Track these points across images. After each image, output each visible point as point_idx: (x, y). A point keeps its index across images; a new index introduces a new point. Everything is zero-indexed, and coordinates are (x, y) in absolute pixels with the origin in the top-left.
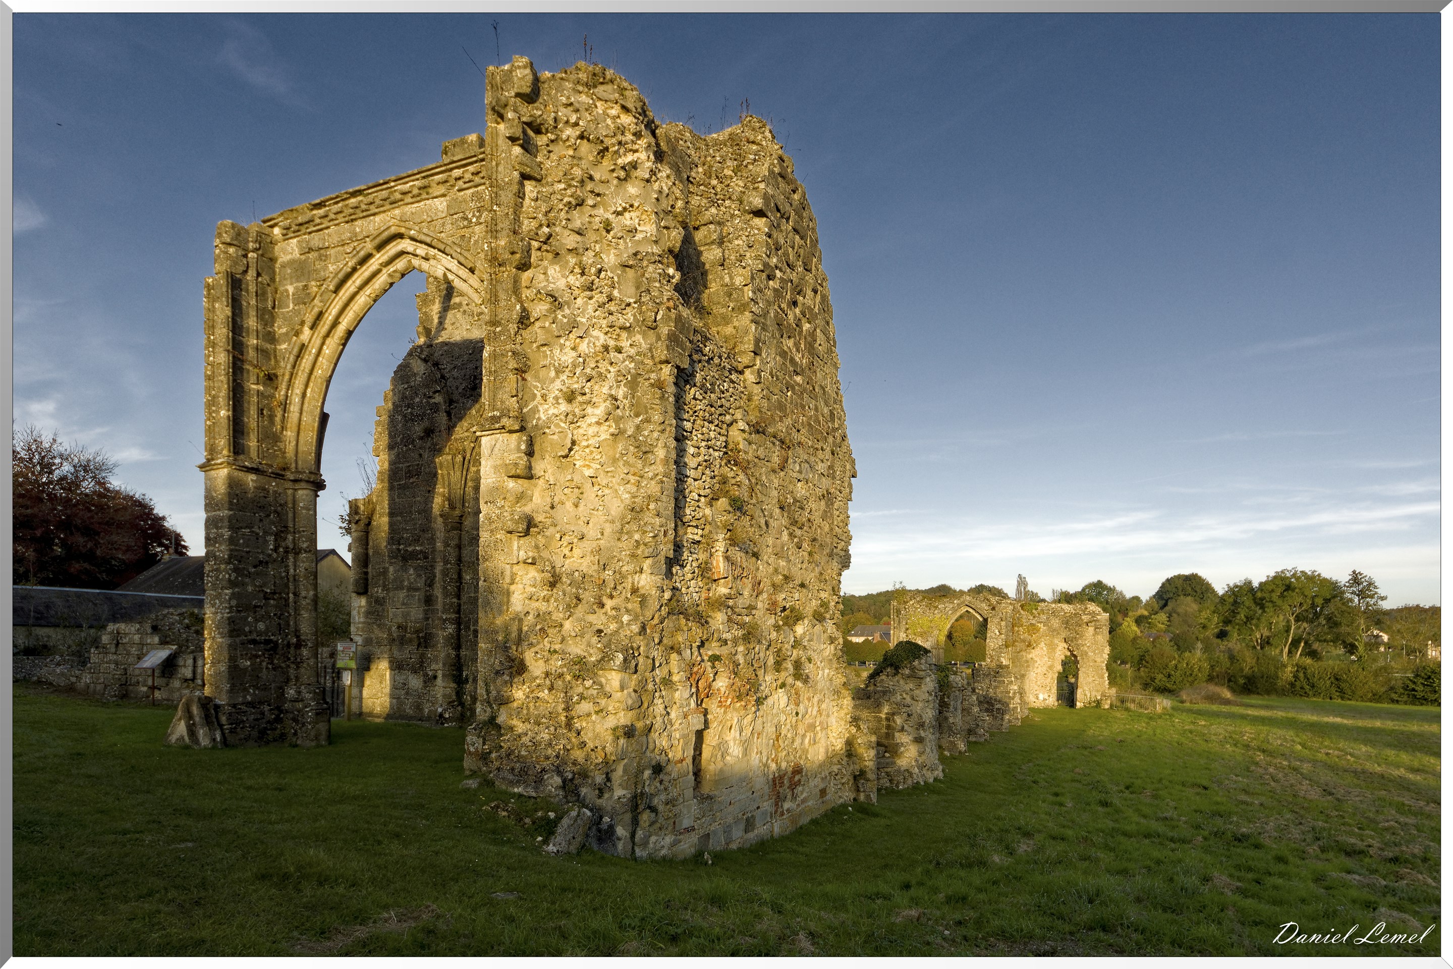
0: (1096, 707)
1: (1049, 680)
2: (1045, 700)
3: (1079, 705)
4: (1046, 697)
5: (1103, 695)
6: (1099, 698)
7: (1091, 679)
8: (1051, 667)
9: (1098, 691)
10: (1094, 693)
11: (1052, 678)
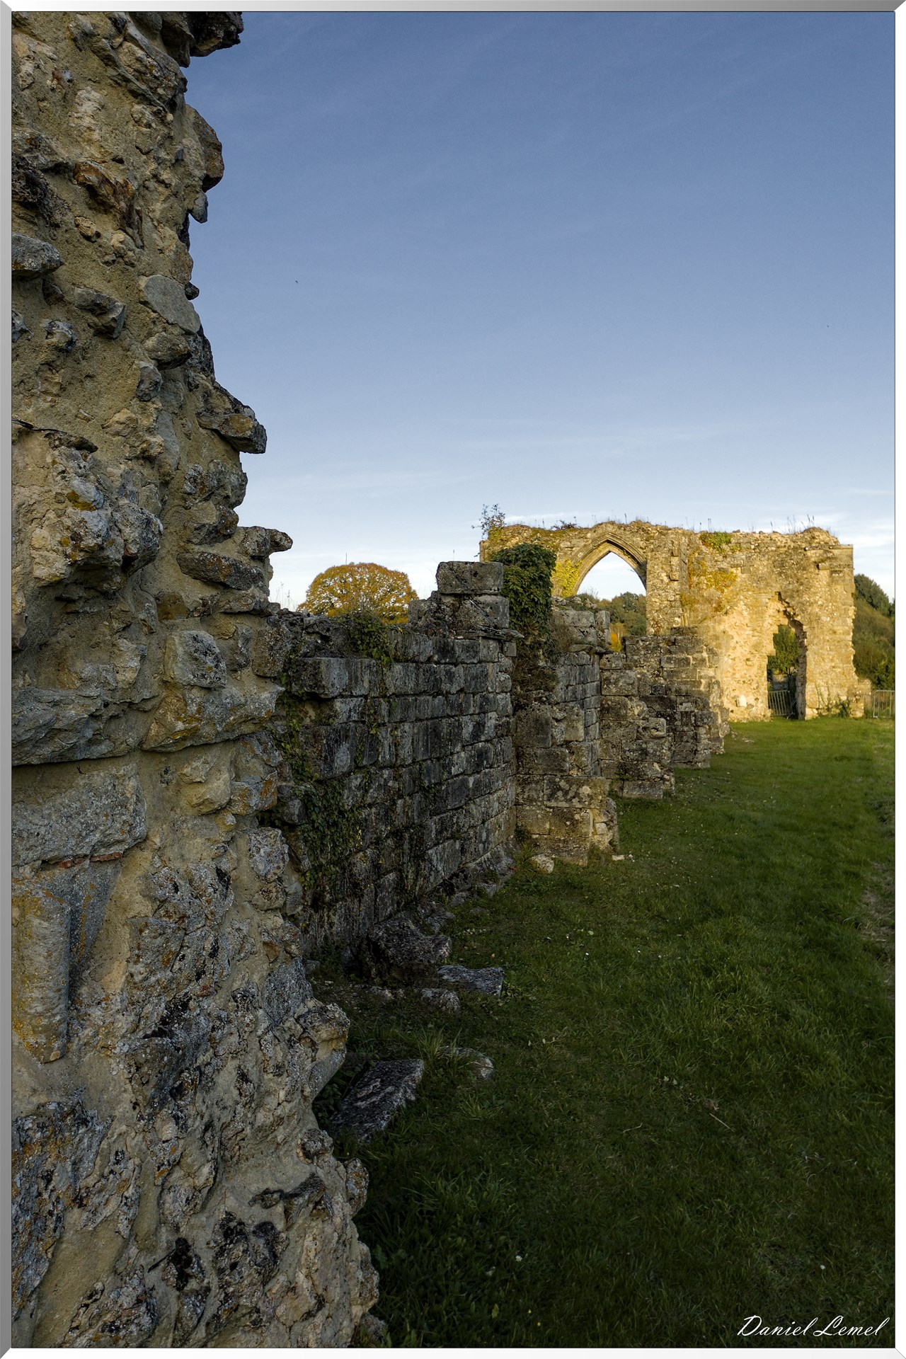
0: (841, 715)
1: (754, 670)
2: (750, 706)
3: (810, 713)
4: (752, 702)
5: (850, 693)
6: (844, 698)
7: (827, 665)
8: (757, 647)
9: (841, 686)
10: (834, 691)
11: (760, 667)
